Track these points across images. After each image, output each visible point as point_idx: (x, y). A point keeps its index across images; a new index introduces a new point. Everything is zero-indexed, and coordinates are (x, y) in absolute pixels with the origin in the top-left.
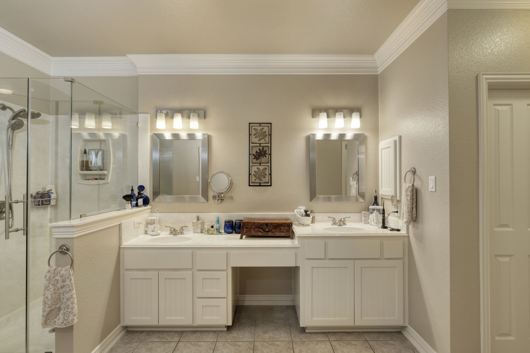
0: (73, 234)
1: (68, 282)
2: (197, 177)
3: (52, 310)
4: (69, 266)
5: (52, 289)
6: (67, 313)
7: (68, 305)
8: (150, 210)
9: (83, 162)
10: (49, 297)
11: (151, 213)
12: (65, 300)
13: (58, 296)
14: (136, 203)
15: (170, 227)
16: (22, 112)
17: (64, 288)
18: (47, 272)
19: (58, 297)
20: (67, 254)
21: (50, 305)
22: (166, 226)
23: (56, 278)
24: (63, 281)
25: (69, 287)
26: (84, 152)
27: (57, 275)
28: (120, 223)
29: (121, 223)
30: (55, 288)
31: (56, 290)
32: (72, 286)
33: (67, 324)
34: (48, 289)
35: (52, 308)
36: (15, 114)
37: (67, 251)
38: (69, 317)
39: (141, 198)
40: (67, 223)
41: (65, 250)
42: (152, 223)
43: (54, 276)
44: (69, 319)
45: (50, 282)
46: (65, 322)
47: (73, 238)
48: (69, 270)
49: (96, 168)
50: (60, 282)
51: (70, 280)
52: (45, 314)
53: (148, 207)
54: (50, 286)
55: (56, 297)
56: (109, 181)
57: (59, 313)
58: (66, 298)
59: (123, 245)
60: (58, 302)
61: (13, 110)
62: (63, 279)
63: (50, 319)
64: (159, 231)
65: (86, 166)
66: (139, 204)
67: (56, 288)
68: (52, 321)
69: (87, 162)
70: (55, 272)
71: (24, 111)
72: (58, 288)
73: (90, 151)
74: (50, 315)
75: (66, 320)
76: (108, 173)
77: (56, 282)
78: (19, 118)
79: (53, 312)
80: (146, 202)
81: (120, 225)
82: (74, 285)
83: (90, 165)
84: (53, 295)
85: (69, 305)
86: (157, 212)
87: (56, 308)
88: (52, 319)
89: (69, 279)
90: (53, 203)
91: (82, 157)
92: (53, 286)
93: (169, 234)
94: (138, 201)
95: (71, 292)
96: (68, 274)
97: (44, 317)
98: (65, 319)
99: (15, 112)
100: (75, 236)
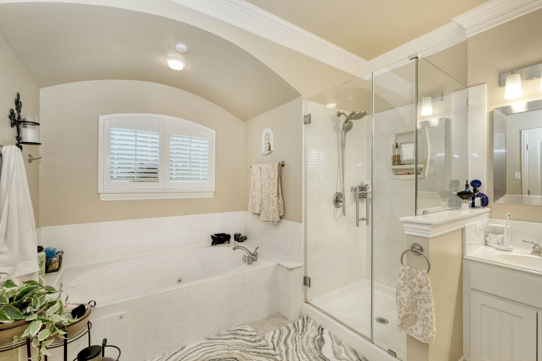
0: (429, 234)
1: (425, 289)
2: (516, 173)
3: (409, 315)
4: (426, 271)
5: (408, 291)
6: (427, 326)
7: (427, 317)
8: (489, 214)
9: (394, 156)
10: (406, 299)
11: (490, 217)
12: (423, 310)
13: (415, 301)
14: (472, 202)
15: (533, 243)
16: (352, 114)
17: (421, 295)
18: (402, 271)
19: (415, 303)
20: (422, 255)
21: (406, 308)
22: (523, 241)
23: (412, 280)
24: (421, 287)
25: (428, 297)
26: (396, 146)
27: (413, 278)
28: (462, 226)
29: (465, 227)
30: (411, 291)
31: (413, 295)
32: (431, 296)
33: (427, 340)
34: (403, 290)
35: (409, 313)
36: (347, 117)
37: (422, 252)
38: (429, 332)
39: (478, 196)
40: (412, 218)
41: (418, 249)
42: (496, 231)
43: (410, 277)
44: (429, 335)
45: (405, 282)
46: (425, 336)
47: (428, 238)
48: (426, 276)
49: (408, 162)
50: (417, 287)
51: (429, 289)
52: (402, 316)
53: (486, 209)
54: (406, 287)
55: (413, 303)
56: (426, 175)
57: (415, 322)
58: (425, 308)
59: (467, 255)
60: (415, 309)
61: (346, 115)
62: (420, 284)
63: (406, 324)
64: (511, 246)
65: (397, 160)
66: (475, 204)
67: (413, 292)
68: (409, 328)
69: (399, 156)
70: (410, 273)
71: (354, 113)
72: (415, 293)
73: (401, 144)
74: (406, 319)
75: (426, 335)
76: (425, 166)
77: (412, 285)
78: (350, 121)
79: (409, 318)
80: (485, 203)
81: (463, 230)
82: (432, 295)
83: (401, 160)
84: (410, 299)
85: (428, 319)
86: (508, 217)
87: (412, 314)
88: (408, 325)
89: (427, 287)
90: (369, 196)
91: (394, 151)
92: (410, 289)
93: (532, 253)
94: (474, 200)
95: (430, 304)
96: (426, 280)
97: (400, 319)
98: (425, 333)
99: (347, 116)
100: (431, 236)
